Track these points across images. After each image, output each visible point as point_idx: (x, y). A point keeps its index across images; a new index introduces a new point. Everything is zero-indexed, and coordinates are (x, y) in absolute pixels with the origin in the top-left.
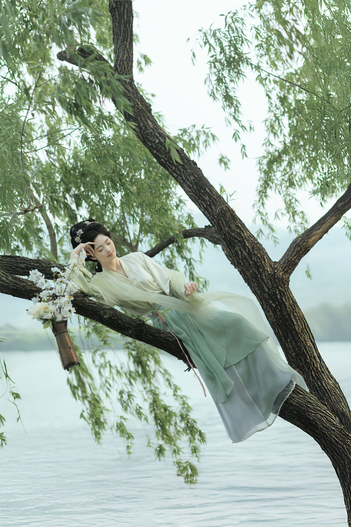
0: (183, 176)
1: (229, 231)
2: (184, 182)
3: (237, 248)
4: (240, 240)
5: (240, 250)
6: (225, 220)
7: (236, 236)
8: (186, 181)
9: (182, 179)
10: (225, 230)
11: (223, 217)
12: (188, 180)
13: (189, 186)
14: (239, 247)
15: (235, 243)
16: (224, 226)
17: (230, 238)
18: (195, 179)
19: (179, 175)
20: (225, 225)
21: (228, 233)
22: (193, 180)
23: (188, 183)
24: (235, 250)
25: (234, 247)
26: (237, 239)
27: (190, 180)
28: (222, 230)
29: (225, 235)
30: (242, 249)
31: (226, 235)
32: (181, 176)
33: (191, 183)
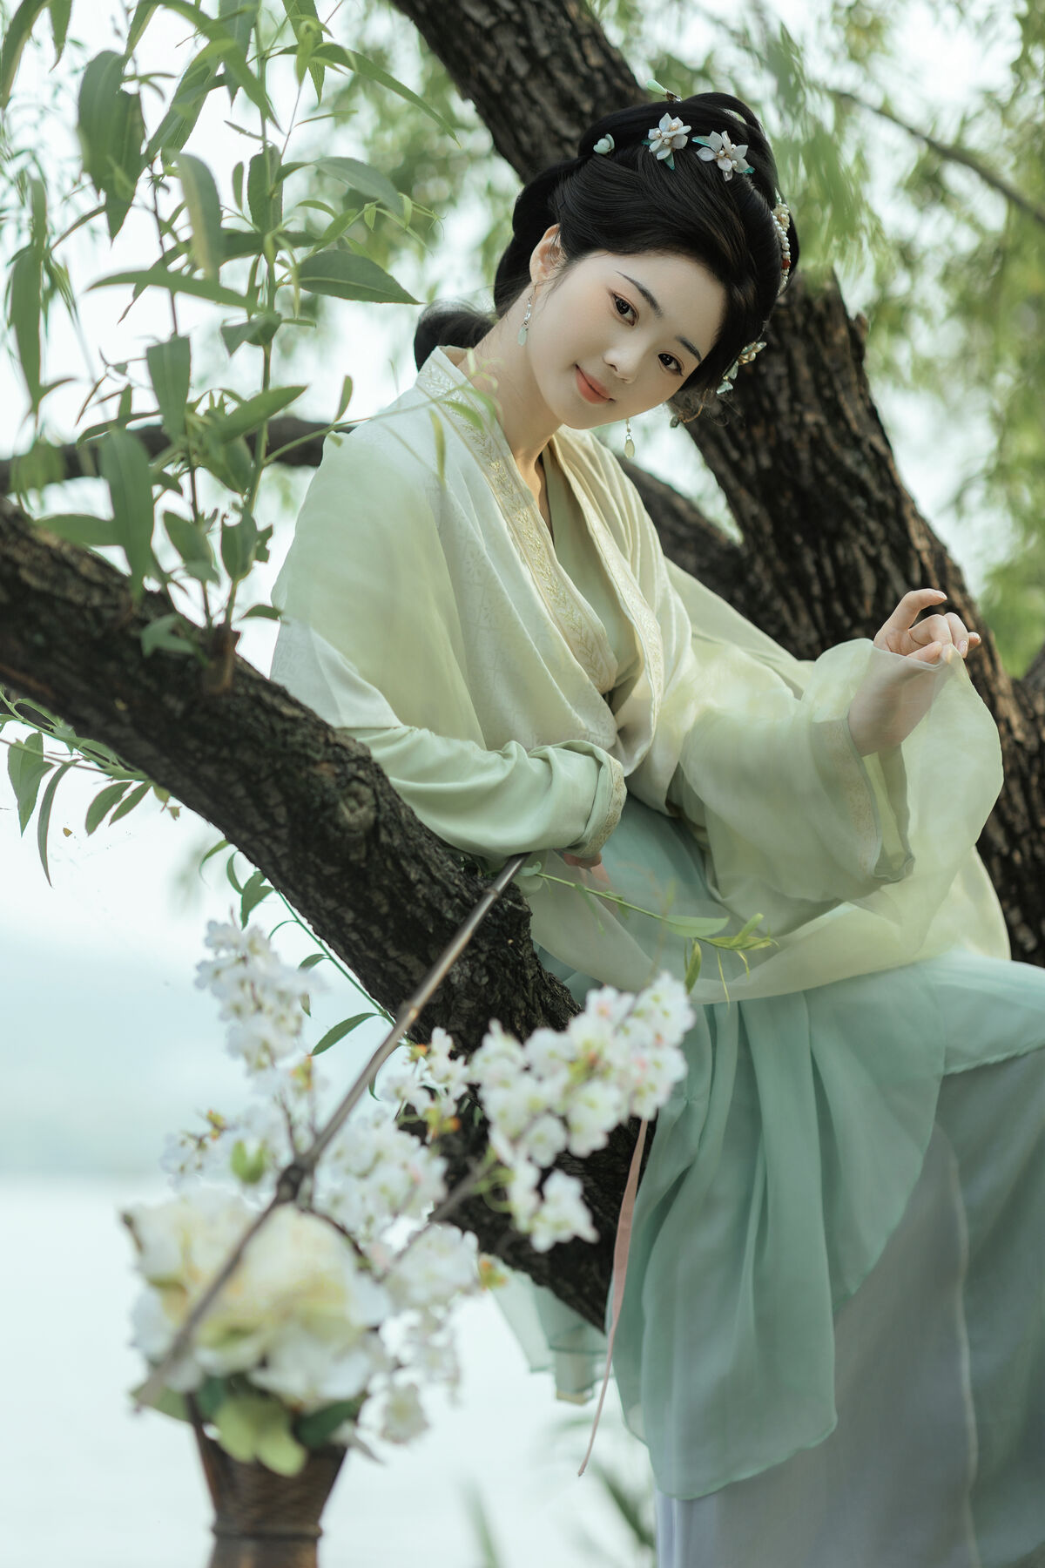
0: (538, 34)
1: (829, 435)
2: (533, 73)
3: (855, 551)
4: (882, 506)
5: (874, 562)
6: (814, 361)
7: (865, 473)
8: (557, 67)
9: (529, 53)
10: (800, 426)
11: (807, 337)
12: (570, 67)
13: (568, 106)
14: (872, 541)
15: (849, 513)
16: (795, 397)
17: (819, 477)
18: (609, 70)
19: (505, 21)
20: (808, 390)
21: (817, 445)
22: (600, 70)
23: (567, 81)
24: (834, 560)
25: (837, 536)
26: (863, 490)
27: (583, 69)
28: (772, 416)
29: (784, 451)
30: (887, 563)
31: (793, 451)
32: (523, 30)
33: (588, 86)
